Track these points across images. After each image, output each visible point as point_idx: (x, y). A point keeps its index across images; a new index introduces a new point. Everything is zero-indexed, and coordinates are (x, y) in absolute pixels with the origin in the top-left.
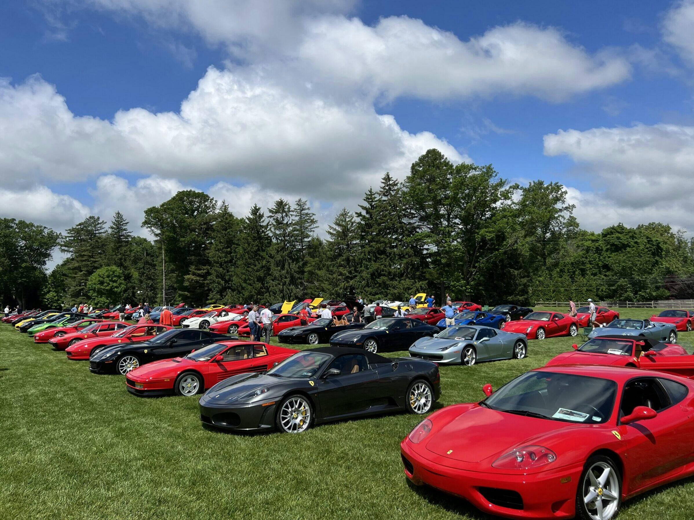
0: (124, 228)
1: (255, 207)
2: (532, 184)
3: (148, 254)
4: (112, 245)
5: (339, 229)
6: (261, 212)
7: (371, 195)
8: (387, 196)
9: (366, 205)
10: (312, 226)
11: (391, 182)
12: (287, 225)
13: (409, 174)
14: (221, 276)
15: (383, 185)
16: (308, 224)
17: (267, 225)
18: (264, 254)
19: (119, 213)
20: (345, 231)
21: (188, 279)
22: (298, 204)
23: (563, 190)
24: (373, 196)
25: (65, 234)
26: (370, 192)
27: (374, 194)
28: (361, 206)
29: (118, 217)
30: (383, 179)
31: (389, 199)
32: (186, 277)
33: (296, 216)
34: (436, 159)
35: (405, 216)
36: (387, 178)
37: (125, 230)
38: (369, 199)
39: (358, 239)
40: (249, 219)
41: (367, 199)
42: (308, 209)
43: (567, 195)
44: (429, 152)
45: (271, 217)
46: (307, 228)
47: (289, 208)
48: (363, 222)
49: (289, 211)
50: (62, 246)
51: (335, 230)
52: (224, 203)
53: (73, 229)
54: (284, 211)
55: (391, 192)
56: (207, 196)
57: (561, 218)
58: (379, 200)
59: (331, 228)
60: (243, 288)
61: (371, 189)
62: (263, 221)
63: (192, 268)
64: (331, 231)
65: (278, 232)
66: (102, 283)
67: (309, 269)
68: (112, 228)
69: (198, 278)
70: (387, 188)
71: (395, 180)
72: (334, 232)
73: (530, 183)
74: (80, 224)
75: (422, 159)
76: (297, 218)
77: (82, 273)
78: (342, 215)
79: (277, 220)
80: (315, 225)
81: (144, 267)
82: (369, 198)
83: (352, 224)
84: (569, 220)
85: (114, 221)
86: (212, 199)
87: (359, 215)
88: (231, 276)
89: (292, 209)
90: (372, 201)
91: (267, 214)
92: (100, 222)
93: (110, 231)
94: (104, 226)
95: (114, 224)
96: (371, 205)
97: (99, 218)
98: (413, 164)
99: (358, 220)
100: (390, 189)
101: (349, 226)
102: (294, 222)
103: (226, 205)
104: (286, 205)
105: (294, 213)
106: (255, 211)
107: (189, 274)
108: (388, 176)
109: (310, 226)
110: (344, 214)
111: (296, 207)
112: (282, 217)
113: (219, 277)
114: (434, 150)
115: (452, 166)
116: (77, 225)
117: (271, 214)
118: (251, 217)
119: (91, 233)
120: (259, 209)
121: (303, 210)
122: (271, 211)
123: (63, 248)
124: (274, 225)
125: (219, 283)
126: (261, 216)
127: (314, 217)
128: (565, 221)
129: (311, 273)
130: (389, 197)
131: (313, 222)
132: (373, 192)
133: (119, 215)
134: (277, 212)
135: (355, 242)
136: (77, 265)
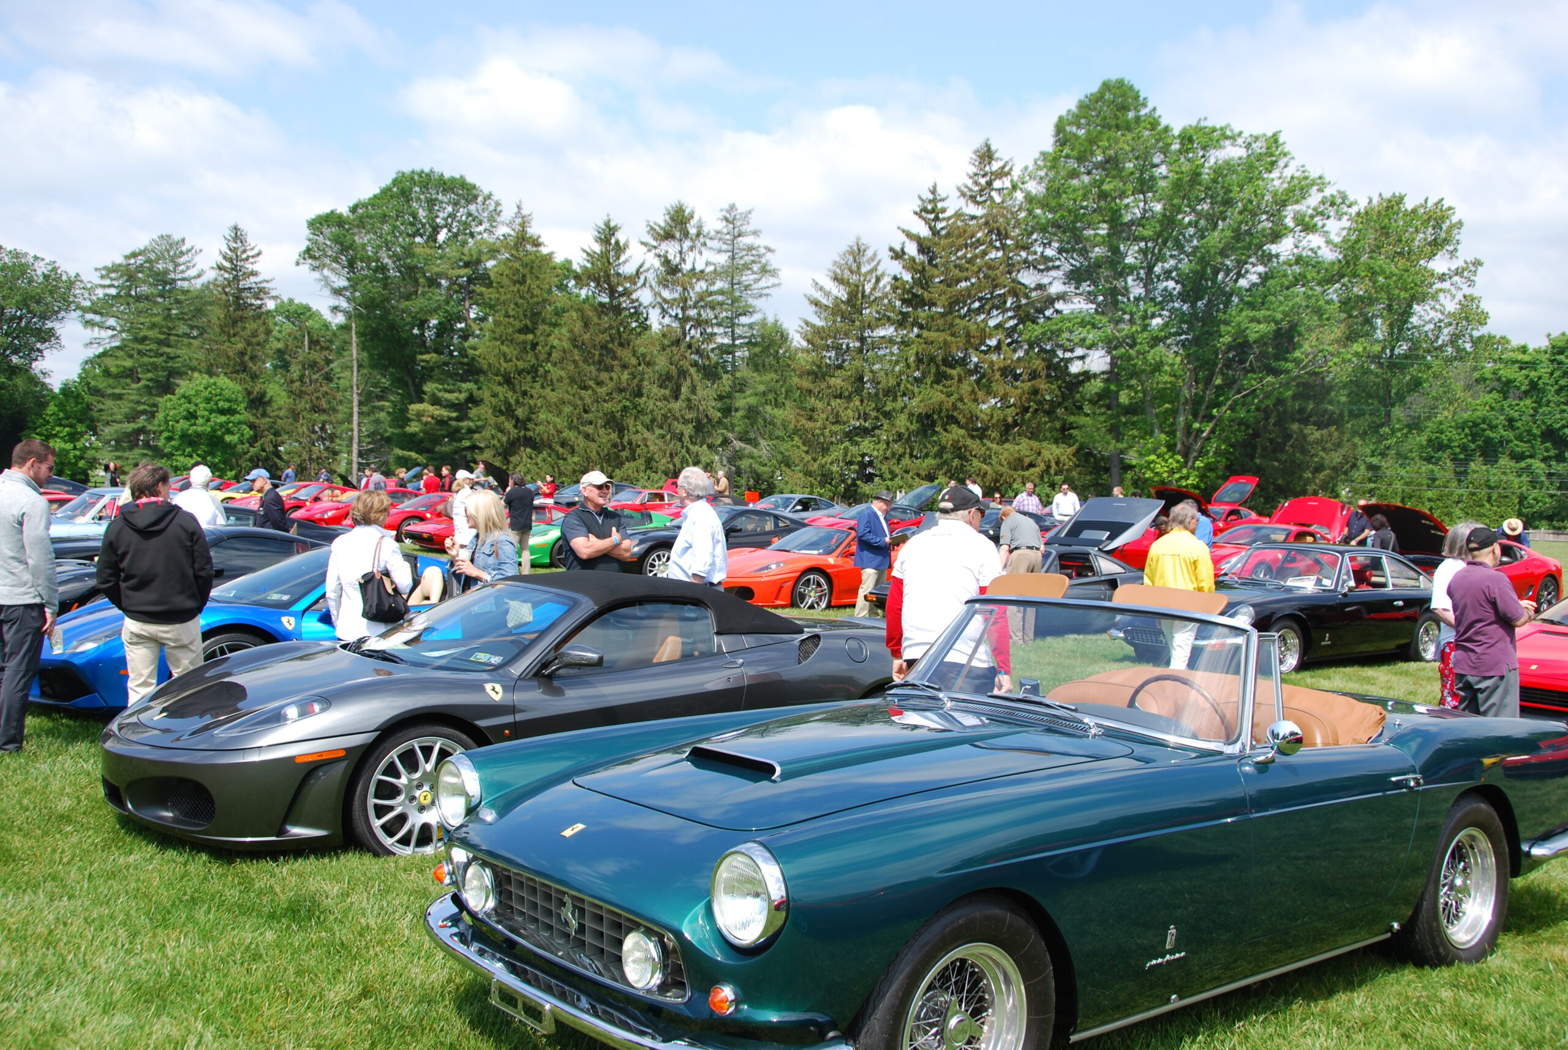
0: (251, 268)
1: (607, 224)
2: (1375, 201)
3: (313, 343)
4: (220, 313)
5: (841, 293)
6: (621, 237)
7: (934, 201)
8: (981, 203)
9: (921, 229)
10: (763, 283)
11: (996, 166)
12: (696, 275)
14: (508, 411)
15: (973, 173)
16: (752, 277)
17: (638, 273)
18: (625, 354)
19: (236, 228)
20: (856, 299)
21: (419, 415)
22: (727, 220)
23: (1454, 219)
24: (940, 205)
25: (91, 277)
26: (933, 192)
27: (943, 200)
28: (904, 231)
29: (235, 239)
30: (974, 156)
31: (985, 214)
32: (415, 407)
33: (720, 251)
34: (1124, 108)
35: (1028, 265)
36: (986, 155)
37: (254, 274)
38: (927, 212)
39: (890, 324)
40: (589, 256)
41: (921, 213)
42: (755, 233)
43: (1462, 235)
44: (1106, 86)
45: (650, 250)
46: (747, 287)
47: (699, 228)
48: (907, 277)
49: (700, 237)
50: (85, 310)
51: (827, 294)
52: (519, 207)
53: (115, 268)
54: (686, 234)
55: (993, 194)
56: (474, 187)
57: (1443, 296)
58: (958, 215)
59: (819, 288)
61: (935, 187)
62: (627, 261)
63: (429, 386)
64: (819, 297)
65: (666, 294)
66: (191, 417)
67: (749, 401)
68: (220, 268)
69: (444, 413)
70: (982, 182)
71: (1007, 159)
72: (828, 302)
74: (134, 255)
75: (1086, 107)
76: (722, 259)
77: (140, 385)
78: (852, 252)
79: (665, 260)
80: (772, 281)
82: (930, 210)
83: (878, 279)
84: (1463, 303)
85: (224, 249)
86: (489, 197)
87: (897, 255)
88: (532, 410)
89: (708, 230)
90: (937, 219)
91: (639, 241)
92: (184, 249)
93: (211, 275)
94: (195, 260)
95: (225, 256)
96: (932, 229)
97: (182, 241)
98: (1060, 118)
99: (895, 268)
100: (989, 183)
101: (868, 287)
102: (710, 269)
103: (526, 214)
104: (691, 217)
105: (715, 244)
106: (607, 233)
107: (421, 401)
108: (989, 149)
109: (757, 281)
110: (857, 252)
111: (721, 225)
112: (681, 252)
113: (502, 413)
114: (1120, 84)
115: (1168, 129)
116: (127, 257)
117: (650, 243)
118: (595, 249)
119: (163, 279)
120: (617, 227)
121: (740, 235)
122: (651, 235)
123: (89, 316)
124: (657, 274)
125: (500, 429)
126: (619, 249)
127: (769, 256)
128: (1453, 306)
129: (752, 413)
130: (987, 208)
131: (764, 270)
132: (941, 192)
133: (237, 235)
134: (668, 236)
135: (881, 332)
136: (128, 363)
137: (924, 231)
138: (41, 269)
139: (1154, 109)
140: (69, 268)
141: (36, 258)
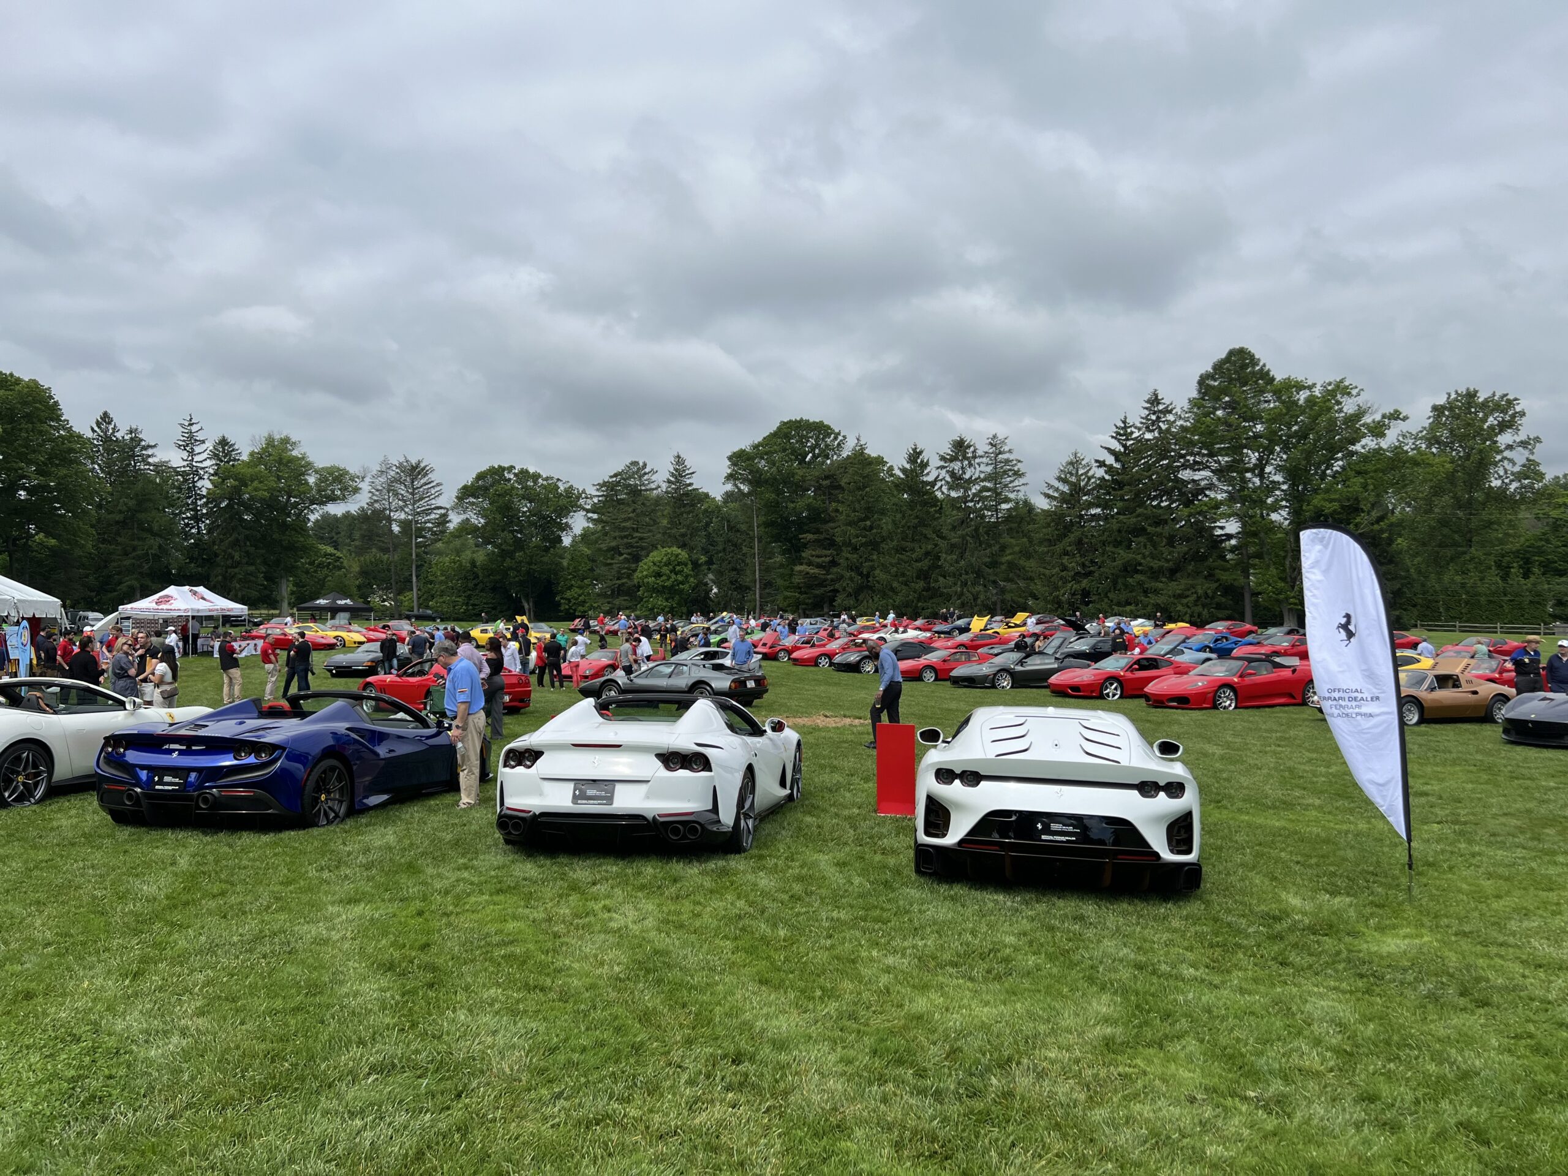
0: (688, 482)
1: (915, 450)
2: (1453, 396)
3: (730, 528)
4: (668, 510)
5: (1066, 488)
6: (925, 457)
7: (1125, 428)
8: (1153, 431)
9: (1117, 446)
10: (1016, 483)
11: (1161, 407)
12: (971, 481)
13: (1194, 394)
14: (856, 568)
15: (1147, 412)
16: (1009, 479)
17: (936, 480)
18: (928, 532)
19: (679, 457)
20: (1077, 490)
21: (800, 572)
22: (991, 444)
23: (1518, 409)
24: (1129, 430)
25: (591, 491)
26: (1124, 422)
27: (1130, 427)
28: (1106, 448)
29: (678, 463)
30: (1148, 402)
31: (1155, 438)
32: (798, 568)
33: (987, 464)
34: (1244, 366)
35: (1185, 467)
36: (1155, 400)
37: (691, 484)
38: (1121, 435)
39: (1098, 506)
40: (904, 470)
41: (1117, 436)
42: (1010, 451)
43: (1524, 419)
44: (1232, 353)
45: (942, 467)
46: (1006, 486)
47: (974, 452)
48: (1107, 477)
49: (975, 457)
50: (588, 511)
51: (1057, 490)
52: (857, 439)
53: (604, 484)
54: (965, 458)
55: (1161, 424)
56: (829, 427)
57: (1506, 462)
58: (1140, 439)
59: (1050, 486)
60: (892, 589)
61: (1126, 418)
62: (928, 474)
63: (806, 554)
64: (1051, 492)
65: (953, 494)
66: (658, 575)
67: (1009, 558)
68: (669, 481)
69: (816, 571)
70: (1154, 417)
71: (1168, 403)
72: (1056, 495)
73: (1449, 395)
74: (615, 475)
75: (1218, 367)
76: (989, 469)
77: (621, 558)
78: (1071, 463)
79: (952, 474)
80: (1022, 481)
81: (724, 549)
82: (1123, 432)
83: (1089, 479)
84: (1524, 466)
85: (672, 470)
86: (839, 434)
87: (1101, 464)
88: (873, 568)
89: (980, 452)
90: (1127, 439)
91: (935, 462)
92: (647, 470)
93: (664, 487)
94: (653, 478)
95: (673, 475)
96: (1125, 446)
97: (645, 465)
98: (1201, 376)
99: (1100, 472)
100: (1158, 418)
101: (1082, 484)
102: (982, 476)
103: (862, 443)
104: (969, 446)
105: (984, 460)
106: (915, 456)
107: (801, 564)
108: (1156, 395)
109: (1011, 482)
110: (1075, 463)
111: (988, 448)
112: (962, 468)
113: (852, 570)
114: (1241, 350)
115: (1273, 379)
116: (611, 477)
117: (942, 463)
118: (908, 466)
119: (635, 492)
120: (921, 452)
121: (1000, 453)
122: (943, 458)
123: (590, 515)
124: (947, 482)
125: (851, 579)
126: (924, 465)
127: (1019, 465)
128: (1517, 469)
129: (1011, 565)
130: (1157, 435)
131: (1018, 474)
132: (1130, 421)
133: (679, 460)
134: (953, 459)
135: (1093, 511)
136: (614, 544)
137: (1118, 447)
138: (562, 487)
139: (1264, 365)
140: (579, 486)
141: (558, 480)
